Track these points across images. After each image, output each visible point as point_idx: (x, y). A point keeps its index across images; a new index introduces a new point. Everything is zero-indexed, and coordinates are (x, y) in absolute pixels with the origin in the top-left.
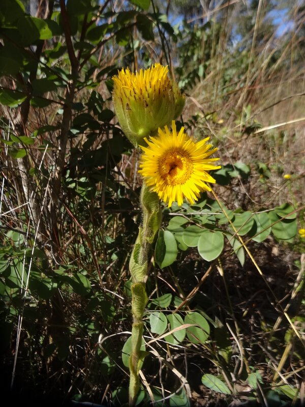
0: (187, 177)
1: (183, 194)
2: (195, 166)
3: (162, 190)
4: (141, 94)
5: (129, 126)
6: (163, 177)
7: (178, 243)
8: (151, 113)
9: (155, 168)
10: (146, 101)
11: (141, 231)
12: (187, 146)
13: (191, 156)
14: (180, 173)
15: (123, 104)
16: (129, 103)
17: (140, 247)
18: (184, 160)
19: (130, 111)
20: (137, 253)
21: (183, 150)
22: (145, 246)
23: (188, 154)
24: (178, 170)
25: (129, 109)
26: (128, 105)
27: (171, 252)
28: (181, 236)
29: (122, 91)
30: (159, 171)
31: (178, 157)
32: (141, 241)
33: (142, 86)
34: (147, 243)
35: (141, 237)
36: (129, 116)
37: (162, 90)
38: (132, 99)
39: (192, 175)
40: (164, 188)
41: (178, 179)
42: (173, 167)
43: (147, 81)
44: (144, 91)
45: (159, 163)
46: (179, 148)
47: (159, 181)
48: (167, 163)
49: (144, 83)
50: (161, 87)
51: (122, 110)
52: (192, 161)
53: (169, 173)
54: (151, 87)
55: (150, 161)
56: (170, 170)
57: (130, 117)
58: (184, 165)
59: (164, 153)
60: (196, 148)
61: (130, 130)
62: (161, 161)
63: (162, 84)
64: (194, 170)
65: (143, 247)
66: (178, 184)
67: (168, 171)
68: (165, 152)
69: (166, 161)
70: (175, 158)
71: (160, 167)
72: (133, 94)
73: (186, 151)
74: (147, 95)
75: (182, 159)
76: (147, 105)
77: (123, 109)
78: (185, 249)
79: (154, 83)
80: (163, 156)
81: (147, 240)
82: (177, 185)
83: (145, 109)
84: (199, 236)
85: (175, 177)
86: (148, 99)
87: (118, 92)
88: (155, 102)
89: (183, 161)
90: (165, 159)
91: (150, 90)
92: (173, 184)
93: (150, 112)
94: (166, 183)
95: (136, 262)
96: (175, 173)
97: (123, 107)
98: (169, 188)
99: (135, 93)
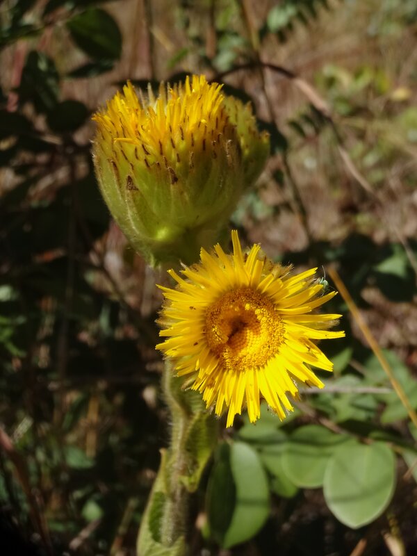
0: (272, 351)
1: (261, 394)
2: (287, 328)
3: (211, 385)
4: (161, 153)
5: (132, 222)
6: (216, 353)
7: (270, 476)
8: (185, 194)
9: (196, 335)
10: (172, 171)
11: (168, 458)
12: (268, 283)
13: (278, 305)
14: (254, 343)
15: (118, 175)
16: (132, 175)
17: (164, 501)
18: (261, 314)
19: (135, 192)
20: (156, 517)
21: (259, 291)
22: (178, 497)
23: (272, 301)
24: (249, 334)
25: (133, 188)
26: (130, 179)
27: (251, 503)
28: (278, 454)
29: (117, 147)
30: (206, 339)
31: (247, 307)
32: (168, 484)
33: (162, 134)
34: (184, 490)
35: (168, 476)
36: (132, 204)
37: (211, 142)
38: (140, 164)
39: (282, 349)
40: (217, 379)
41: (248, 357)
42: (239, 327)
43: (174, 127)
44: (167, 146)
45: (204, 322)
46: (250, 287)
47: (204, 365)
48: (222, 321)
49: (167, 128)
50: (208, 136)
51: (116, 186)
52: (281, 315)
53: (230, 343)
54: (183, 139)
55: (187, 321)
56: (230, 336)
57: (136, 206)
58: (264, 326)
59: (217, 299)
60: (287, 291)
61: (138, 232)
62: (209, 317)
63: (209, 130)
64: (286, 335)
65: (174, 500)
66: (250, 367)
67: (226, 339)
68: (217, 296)
69: (221, 317)
70: (242, 308)
71: (206, 330)
72: (141, 154)
73: (266, 293)
74: (174, 156)
75: (257, 312)
76: (175, 180)
77: (120, 185)
78: (290, 492)
79: (190, 127)
80: (213, 305)
81: (182, 483)
82: (247, 370)
83: (172, 187)
84: (329, 455)
85: (243, 352)
86: (178, 165)
87: (107, 146)
88: (194, 171)
89: (259, 317)
90: (219, 312)
91: (182, 145)
92: (238, 369)
93: (182, 193)
94: (222, 367)
95: (156, 537)
96: (243, 343)
97: (118, 180)
98: (229, 379)
99: (147, 153)
